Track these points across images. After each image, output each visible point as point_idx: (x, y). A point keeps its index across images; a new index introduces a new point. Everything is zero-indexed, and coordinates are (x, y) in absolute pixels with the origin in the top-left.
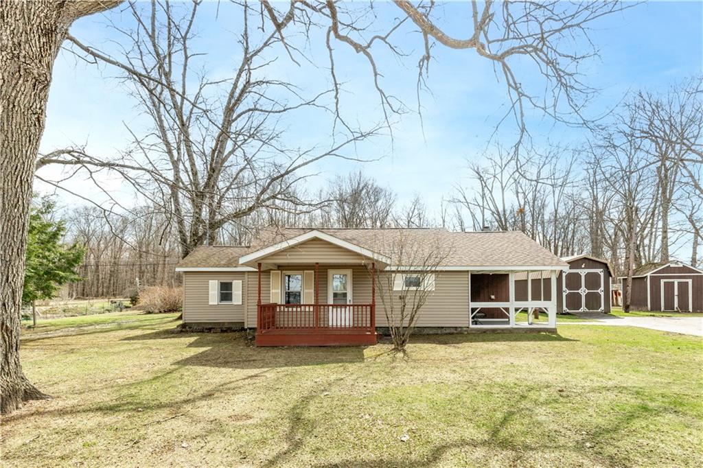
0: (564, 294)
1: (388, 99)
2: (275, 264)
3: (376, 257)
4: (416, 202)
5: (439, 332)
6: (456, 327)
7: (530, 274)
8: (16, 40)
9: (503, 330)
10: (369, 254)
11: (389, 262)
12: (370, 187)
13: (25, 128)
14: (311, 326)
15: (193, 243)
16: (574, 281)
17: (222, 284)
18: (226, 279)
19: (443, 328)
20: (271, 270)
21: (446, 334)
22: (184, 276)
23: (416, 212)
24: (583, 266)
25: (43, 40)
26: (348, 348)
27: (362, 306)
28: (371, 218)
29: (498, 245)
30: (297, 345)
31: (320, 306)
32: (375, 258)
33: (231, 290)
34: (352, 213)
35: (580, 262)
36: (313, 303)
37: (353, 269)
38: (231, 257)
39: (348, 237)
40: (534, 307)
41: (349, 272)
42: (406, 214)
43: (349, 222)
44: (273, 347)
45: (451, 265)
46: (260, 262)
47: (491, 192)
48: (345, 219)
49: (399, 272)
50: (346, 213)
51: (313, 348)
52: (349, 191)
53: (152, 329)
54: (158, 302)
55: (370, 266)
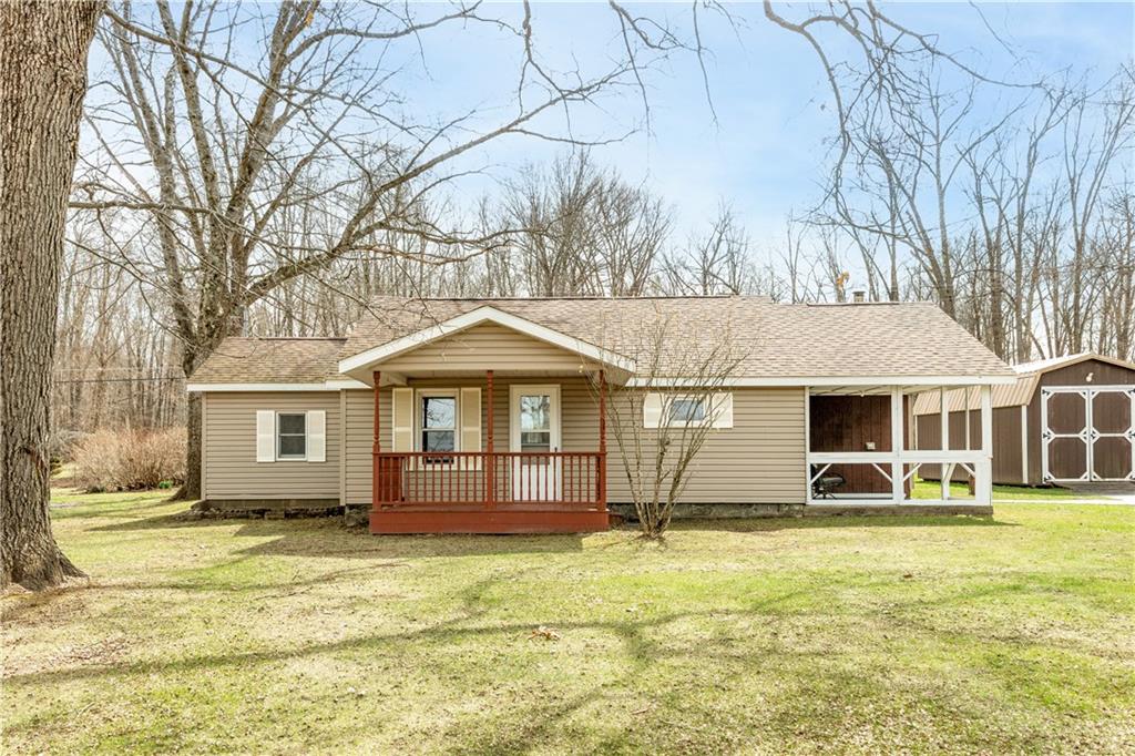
0: (1045, 443)
1: (636, 24)
2: (401, 374)
3: (606, 358)
4: (725, 224)
5: (743, 514)
6: (778, 504)
7: (947, 395)
8: (51, 35)
9: (878, 511)
10: (593, 353)
11: (631, 367)
12: (606, 188)
13: (60, 165)
14: (479, 500)
15: (206, 331)
16: (1066, 413)
17: (282, 417)
18: (292, 408)
19: (750, 505)
20: (395, 386)
21: (758, 518)
22: (204, 401)
23: (724, 248)
24: (1089, 379)
25: (81, 27)
26: (553, 537)
27: (580, 455)
28: (611, 265)
29: (876, 332)
30: (452, 532)
31: (497, 455)
32: (605, 360)
33: (304, 432)
34: (562, 255)
35: (1083, 369)
36: (480, 451)
37: (562, 384)
38: (300, 361)
39: (552, 317)
40: (954, 462)
41: (553, 391)
42: (698, 256)
43: (557, 278)
44: (404, 535)
45: (768, 374)
46: (377, 369)
47: (911, 199)
48: (546, 267)
49: (654, 389)
50: (548, 252)
51: (483, 538)
52: (555, 202)
53: (130, 516)
54: (113, 466)
55: (597, 378)
